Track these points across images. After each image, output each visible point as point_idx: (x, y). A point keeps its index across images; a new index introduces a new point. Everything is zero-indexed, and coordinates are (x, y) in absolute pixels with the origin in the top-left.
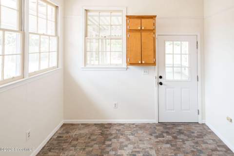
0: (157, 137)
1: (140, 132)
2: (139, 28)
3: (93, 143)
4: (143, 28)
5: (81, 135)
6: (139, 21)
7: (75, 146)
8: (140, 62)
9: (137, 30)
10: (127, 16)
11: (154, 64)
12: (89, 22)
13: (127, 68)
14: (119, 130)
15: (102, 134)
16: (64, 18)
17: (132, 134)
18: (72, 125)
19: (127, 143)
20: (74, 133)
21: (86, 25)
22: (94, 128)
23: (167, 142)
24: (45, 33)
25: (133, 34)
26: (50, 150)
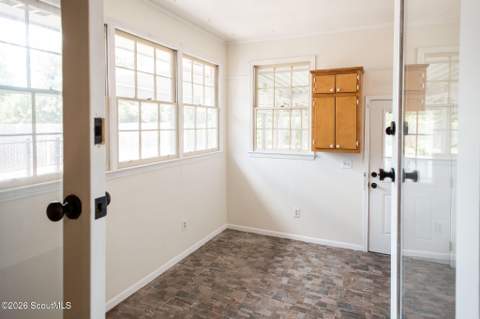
0: (355, 268)
1: (331, 257)
2: (332, 90)
3: (258, 255)
4: (338, 90)
5: (245, 244)
6: (331, 78)
7: (236, 253)
8: (331, 146)
9: (329, 94)
10: (312, 72)
11: (358, 150)
12: (260, 85)
13: (315, 157)
14: (299, 249)
15: (273, 248)
16: (227, 81)
17: (316, 257)
18: (237, 231)
19: (304, 264)
20: (239, 240)
21: (256, 89)
22: (264, 240)
23: (369, 277)
24: (202, 103)
25: (321, 101)
26: (207, 251)
